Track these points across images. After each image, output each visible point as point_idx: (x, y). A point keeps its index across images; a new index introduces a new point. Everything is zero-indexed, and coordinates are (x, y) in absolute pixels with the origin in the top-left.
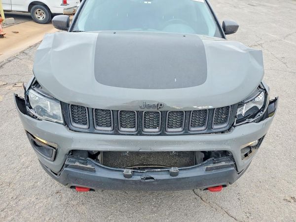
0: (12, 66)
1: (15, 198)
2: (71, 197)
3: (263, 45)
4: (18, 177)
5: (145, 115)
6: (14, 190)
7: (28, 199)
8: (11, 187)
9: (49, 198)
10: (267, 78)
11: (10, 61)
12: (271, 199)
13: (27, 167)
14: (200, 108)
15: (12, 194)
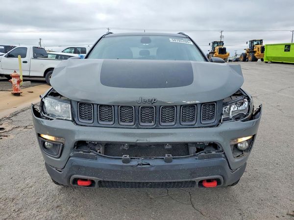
0: (25, 114)
1: (17, 210)
2: (71, 210)
3: (258, 97)
4: (21, 194)
5: (141, 110)
6: (16, 204)
7: (29, 212)
8: (14, 202)
9: (50, 212)
10: (264, 121)
11: (24, 111)
12: (274, 214)
13: (31, 187)
14: (189, 103)
15: (14, 208)
